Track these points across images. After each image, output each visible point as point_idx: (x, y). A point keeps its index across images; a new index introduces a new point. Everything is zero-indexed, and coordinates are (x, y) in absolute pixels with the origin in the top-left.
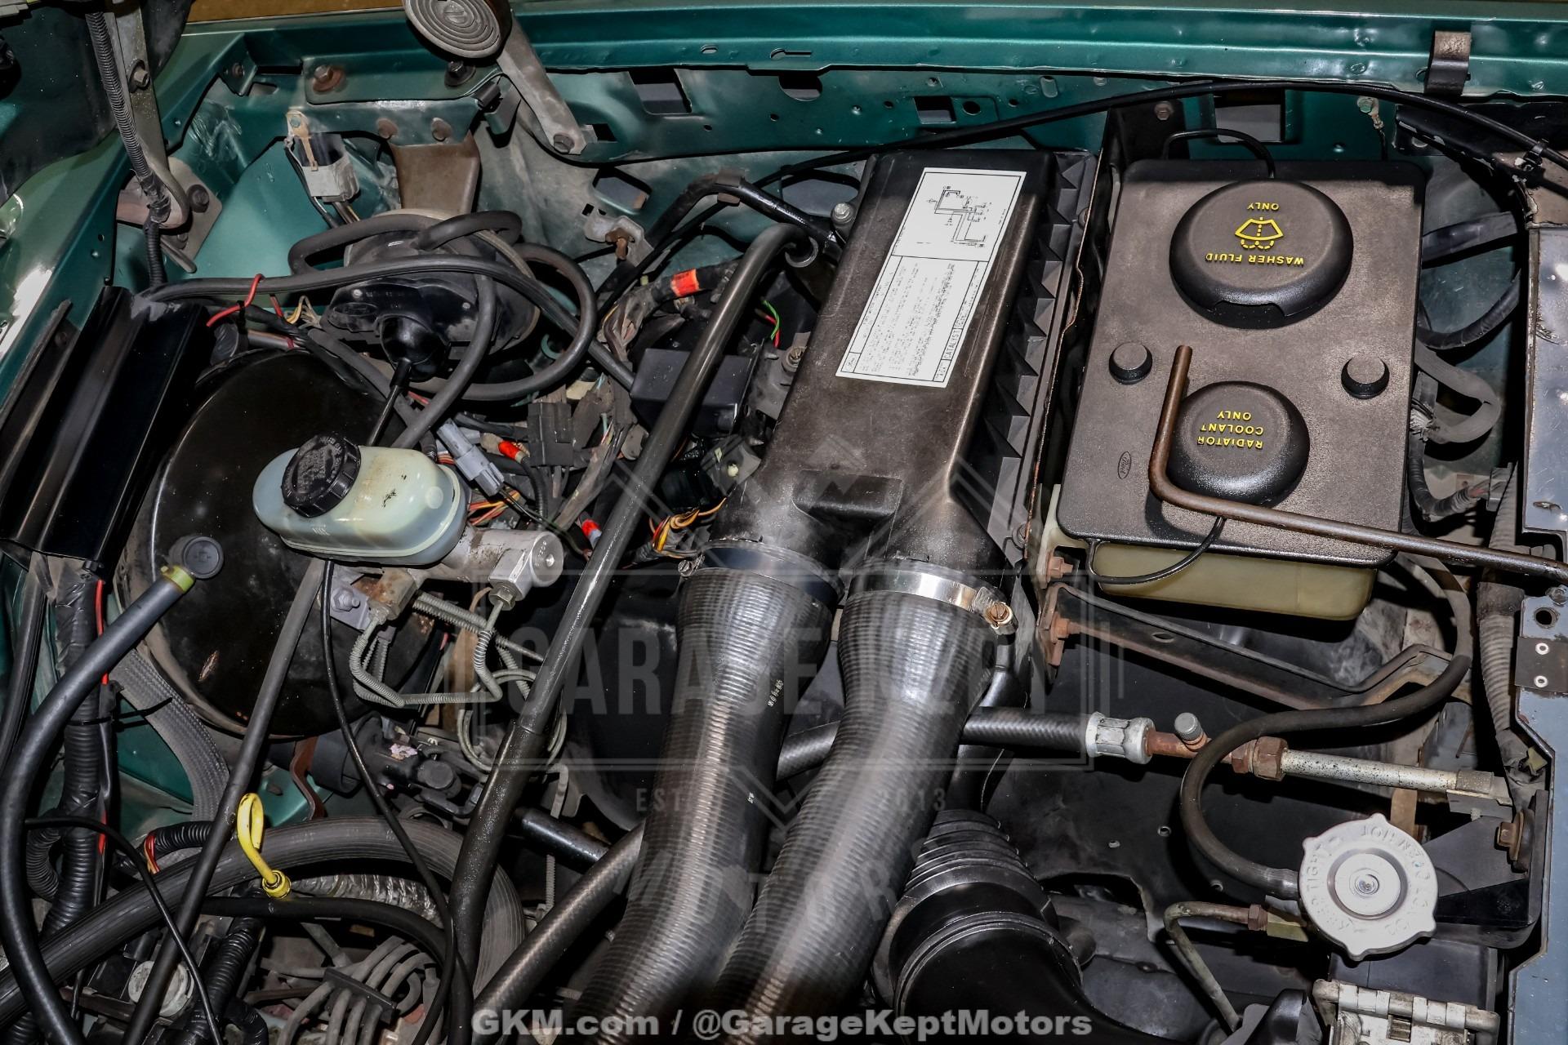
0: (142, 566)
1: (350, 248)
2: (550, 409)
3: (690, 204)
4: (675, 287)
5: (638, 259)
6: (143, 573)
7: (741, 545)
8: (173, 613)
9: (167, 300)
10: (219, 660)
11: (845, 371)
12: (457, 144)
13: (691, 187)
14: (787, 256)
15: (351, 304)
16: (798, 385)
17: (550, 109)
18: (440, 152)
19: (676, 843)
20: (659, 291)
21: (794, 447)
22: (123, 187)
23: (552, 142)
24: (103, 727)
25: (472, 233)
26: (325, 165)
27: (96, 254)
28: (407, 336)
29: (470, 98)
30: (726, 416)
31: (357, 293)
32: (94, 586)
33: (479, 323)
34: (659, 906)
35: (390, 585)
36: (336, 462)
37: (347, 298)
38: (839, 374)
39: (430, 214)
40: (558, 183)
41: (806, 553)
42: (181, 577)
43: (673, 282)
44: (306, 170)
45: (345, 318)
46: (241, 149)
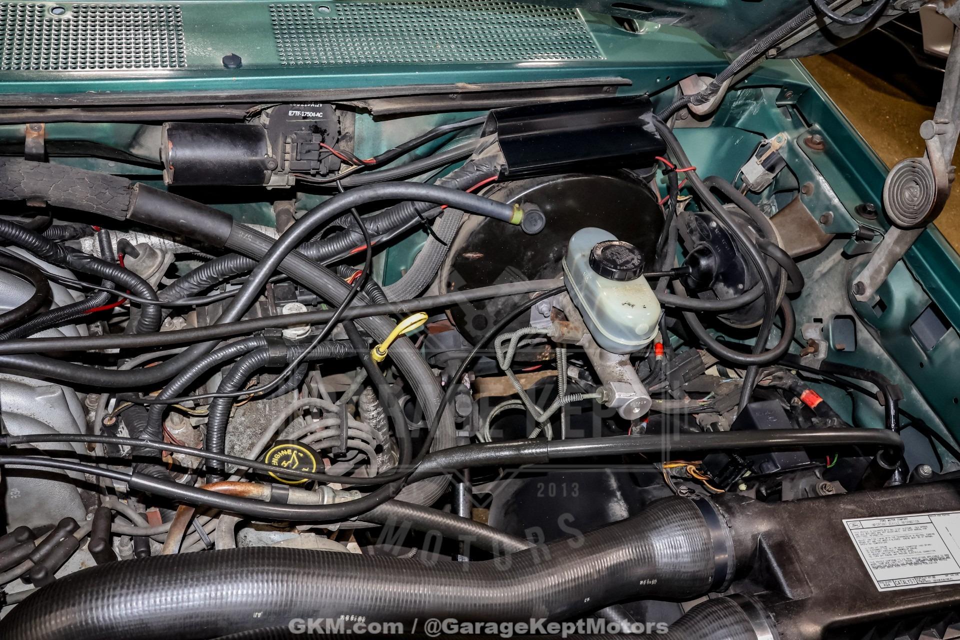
0: (511, 194)
1: (732, 205)
2: (698, 361)
3: (862, 377)
4: (805, 394)
5: (806, 363)
6: (508, 196)
7: (721, 517)
8: (495, 223)
9: (658, 129)
10: (479, 259)
11: (848, 524)
12: (823, 232)
13: (873, 372)
14: (880, 452)
15: (705, 224)
16: (822, 500)
17: (877, 271)
18: (811, 224)
19: (544, 570)
20: (797, 385)
21: (789, 517)
22: (700, 75)
23: (855, 282)
24: (417, 218)
25: (781, 266)
26: (764, 167)
27: (658, 80)
28: (704, 262)
29: (856, 225)
30: (770, 465)
31: (714, 224)
32: (493, 175)
33: (735, 298)
34: (507, 579)
35: (572, 329)
36: (630, 266)
37: (707, 220)
38: (844, 521)
39: (779, 239)
40: (825, 296)
41: (736, 558)
42: (517, 217)
43: (807, 391)
44: (754, 158)
45: (694, 225)
46: (745, 119)
